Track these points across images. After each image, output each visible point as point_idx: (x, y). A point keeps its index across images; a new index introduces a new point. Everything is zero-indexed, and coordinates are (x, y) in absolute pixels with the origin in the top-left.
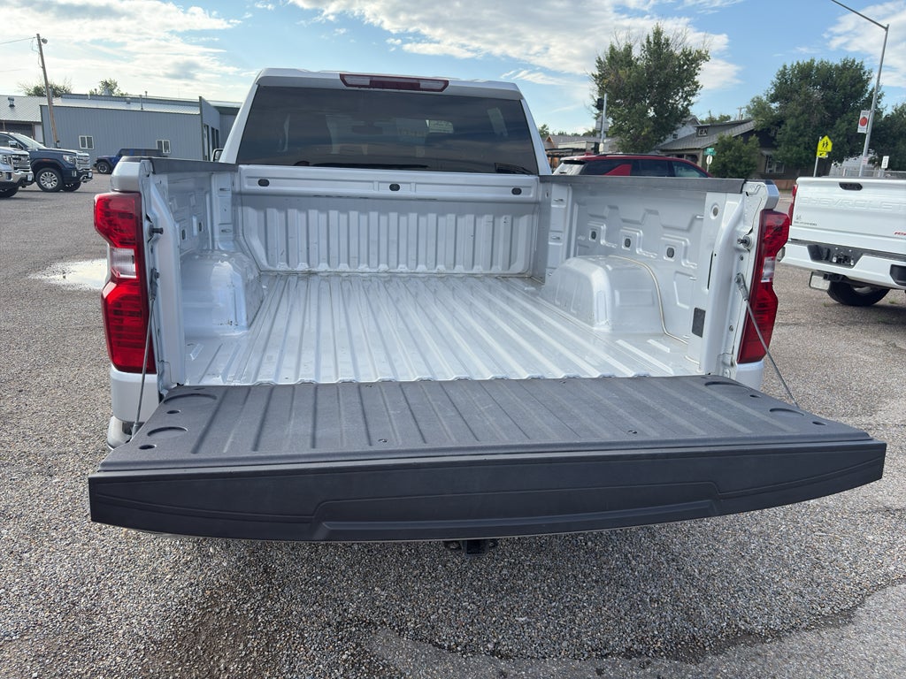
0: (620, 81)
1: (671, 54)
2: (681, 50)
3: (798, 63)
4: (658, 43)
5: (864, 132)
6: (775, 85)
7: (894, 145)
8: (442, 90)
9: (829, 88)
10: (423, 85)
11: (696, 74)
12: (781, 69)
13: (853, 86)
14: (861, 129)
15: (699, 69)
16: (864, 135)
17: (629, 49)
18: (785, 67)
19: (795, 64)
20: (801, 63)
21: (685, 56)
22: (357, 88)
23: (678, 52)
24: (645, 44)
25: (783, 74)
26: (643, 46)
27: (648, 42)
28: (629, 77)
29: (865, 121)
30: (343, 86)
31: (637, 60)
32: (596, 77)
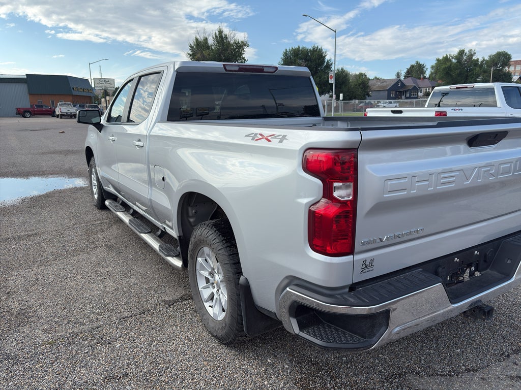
0: (204, 57)
1: (229, 43)
2: (233, 41)
3: (292, 48)
4: (221, 37)
5: (332, 82)
6: (283, 60)
7: (341, 88)
8: (273, 72)
9: (308, 60)
10: (266, 70)
11: (243, 54)
12: (285, 51)
13: (319, 59)
14: (331, 81)
15: (244, 51)
16: (332, 84)
17: (206, 39)
18: (286, 50)
19: (291, 49)
20: (294, 48)
21: (236, 44)
22: (231, 72)
23: (232, 42)
24: (215, 37)
25: (286, 54)
26: (214, 38)
27: (216, 36)
28: (209, 55)
29: (332, 77)
30: (224, 71)
31: (212, 45)
32: (190, 55)
